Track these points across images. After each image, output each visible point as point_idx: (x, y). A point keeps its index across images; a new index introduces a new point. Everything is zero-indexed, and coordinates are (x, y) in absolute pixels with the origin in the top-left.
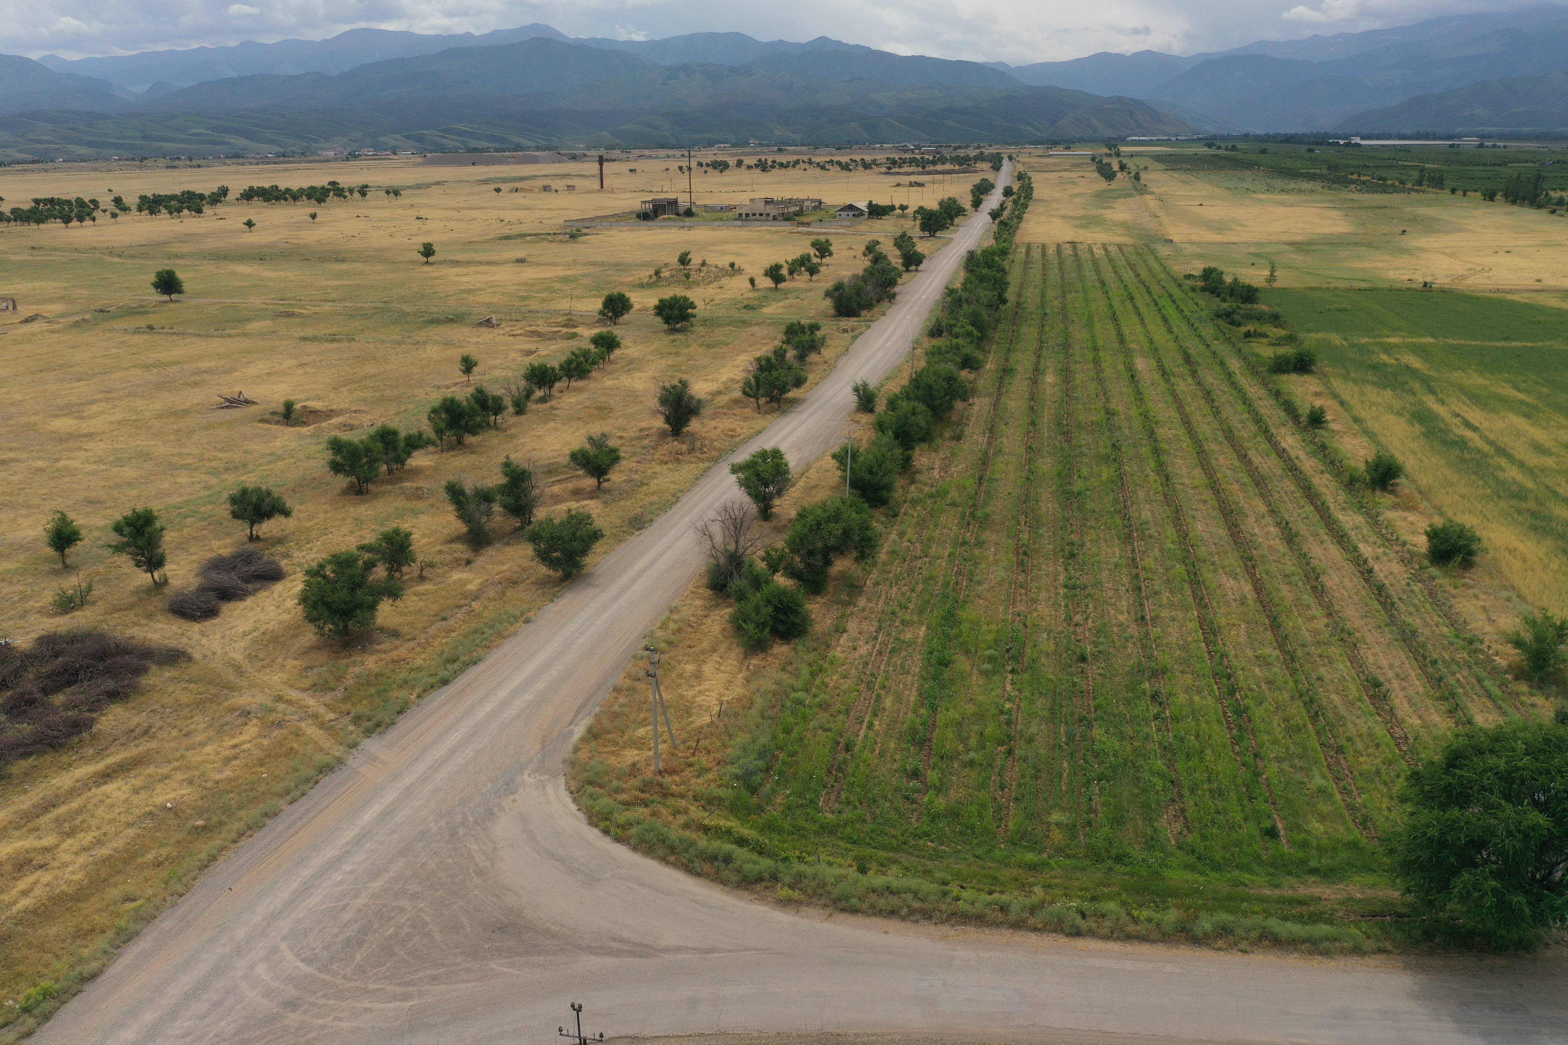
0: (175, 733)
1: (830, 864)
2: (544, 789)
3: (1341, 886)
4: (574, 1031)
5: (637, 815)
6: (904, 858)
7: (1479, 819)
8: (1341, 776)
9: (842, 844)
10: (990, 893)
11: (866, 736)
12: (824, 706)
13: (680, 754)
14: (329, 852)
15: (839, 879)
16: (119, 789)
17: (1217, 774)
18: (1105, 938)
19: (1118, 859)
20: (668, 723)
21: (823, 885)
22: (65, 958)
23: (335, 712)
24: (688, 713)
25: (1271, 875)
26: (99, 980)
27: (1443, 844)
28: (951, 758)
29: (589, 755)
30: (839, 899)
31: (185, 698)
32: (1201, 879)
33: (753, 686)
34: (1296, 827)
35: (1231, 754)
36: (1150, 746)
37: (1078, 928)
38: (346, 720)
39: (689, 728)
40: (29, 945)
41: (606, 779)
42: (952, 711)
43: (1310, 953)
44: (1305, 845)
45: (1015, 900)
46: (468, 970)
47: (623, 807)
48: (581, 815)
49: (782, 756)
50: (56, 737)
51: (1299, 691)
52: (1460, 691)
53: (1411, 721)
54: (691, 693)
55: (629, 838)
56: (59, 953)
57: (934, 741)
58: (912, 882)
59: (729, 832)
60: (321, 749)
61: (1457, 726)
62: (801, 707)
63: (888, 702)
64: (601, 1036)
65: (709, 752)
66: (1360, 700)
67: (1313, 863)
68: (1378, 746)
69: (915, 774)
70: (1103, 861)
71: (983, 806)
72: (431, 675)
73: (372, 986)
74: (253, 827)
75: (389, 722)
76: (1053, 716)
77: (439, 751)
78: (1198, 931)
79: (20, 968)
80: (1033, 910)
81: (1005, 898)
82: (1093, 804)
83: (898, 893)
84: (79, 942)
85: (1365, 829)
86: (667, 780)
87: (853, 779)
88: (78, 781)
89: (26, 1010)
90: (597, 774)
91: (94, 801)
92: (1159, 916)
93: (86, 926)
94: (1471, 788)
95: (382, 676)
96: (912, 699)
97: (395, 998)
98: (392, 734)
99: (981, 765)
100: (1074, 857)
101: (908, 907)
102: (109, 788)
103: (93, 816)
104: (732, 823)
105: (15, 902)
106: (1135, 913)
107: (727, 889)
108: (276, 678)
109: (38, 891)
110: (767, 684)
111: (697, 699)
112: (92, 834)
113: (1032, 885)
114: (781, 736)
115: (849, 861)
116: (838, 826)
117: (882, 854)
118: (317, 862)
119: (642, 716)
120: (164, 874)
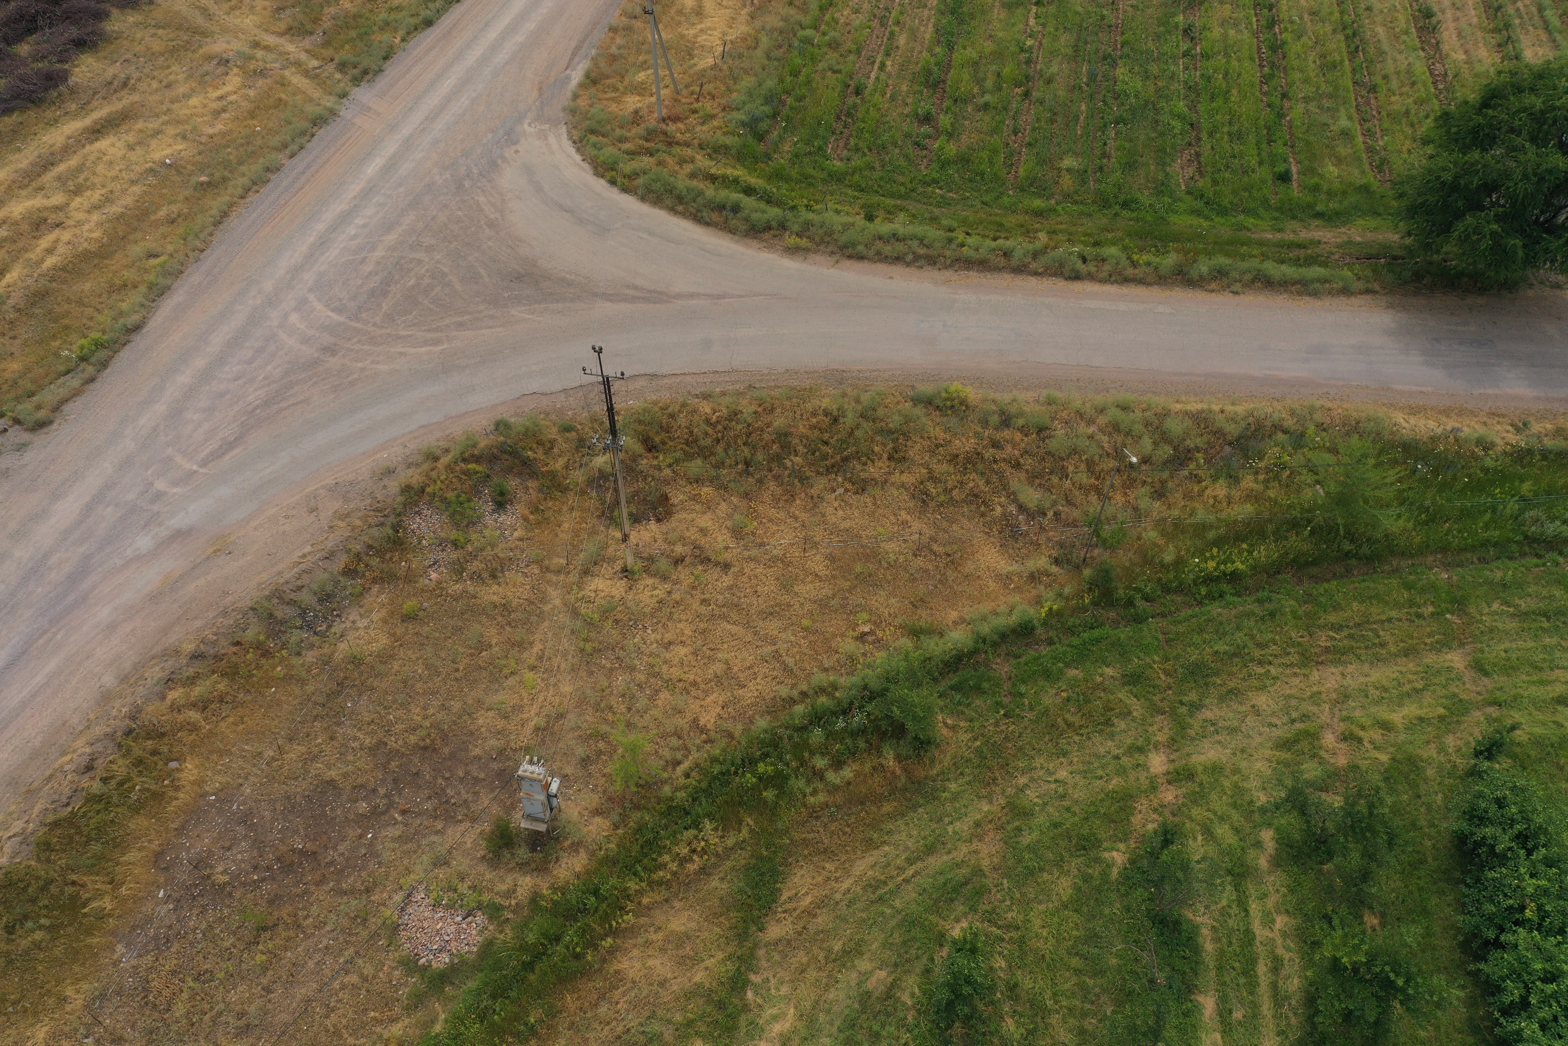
0: (155, 85)
1: (838, 212)
2: (546, 139)
3: (1343, 230)
4: (596, 370)
5: (642, 164)
6: (912, 206)
7: (1499, 162)
8: (1368, 117)
9: (849, 192)
10: (995, 239)
11: (877, 78)
12: (834, 45)
13: (684, 100)
14: (338, 207)
15: (846, 227)
16: (113, 145)
17: (1240, 116)
18: (1103, 281)
19: (1125, 205)
20: (669, 67)
21: (830, 233)
22: (106, 311)
23: (317, 59)
24: (690, 55)
25: (1276, 219)
26: (144, 331)
27: (1454, 187)
28: (965, 101)
29: (590, 102)
30: (845, 247)
31: (157, 46)
32: (1205, 224)
33: (758, 24)
34: (1311, 171)
35: (1258, 94)
36: (1175, 86)
37: (1078, 272)
38: (331, 67)
39: (692, 71)
40: (69, 301)
41: (609, 127)
42: (969, 49)
43: (1299, 294)
44: (1316, 189)
45: (1019, 245)
46: (492, 317)
47: (628, 157)
48: (586, 165)
49: (790, 101)
50: (33, 92)
51: (1343, 23)
52: (1517, 21)
53: (1455, 56)
54: (692, 32)
55: (636, 188)
56: (99, 307)
57: (949, 83)
58: (918, 229)
59: (736, 181)
60: (311, 100)
61: (1502, 62)
62: (810, 48)
63: (902, 40)
64: (622, 374)
65: (713, 98)
66: (1406, 33)
67: (1320, 208)
68: (1413, 84)
69: (927, 119)
70: (1110, 206)
71: (995, 151)
72: (413, 15)
73: (402, 333)
74: (257, 183)
75: (376, 68)
76: (1076, 54)
77: (433, 101)
78: (1194, 274)
79: (66, 321)
80: (1035, 255)
81: (1009, 244)
82: (1107, 148)
83: (904, 240)
84: (115, 296)
85: (1380, 172)
86: (671, 128)
87: (863, 125)
88: (69, 138)
89: (83, 359)
90: (599, 122)
91: (92, 158)
92: (1158, 259)
93: (117, 282)
94: (1499, 130)
95: (361, 17)
96: (928, 36)
97: (426, 343)
98: (382, 82)
99: (995, 108)
100: (1082, 203)
101: (914, 253)
102: (103, 144)
103: (94, 174)
104: (739, 172)
105: (42, 261)
106: (1135, 257)
107: (736, 238)
108: (248, 21)
109: (61, 249)
110: (773, 21)
111: (699, 39)
112: (99, 192)
113: (1037, 231)
114: (789, 79)
115: (857, 209)
116: (847, 173)
117: (890, 202)
118: (329, 216)
119: (641, 58)
120: (181, 230)
